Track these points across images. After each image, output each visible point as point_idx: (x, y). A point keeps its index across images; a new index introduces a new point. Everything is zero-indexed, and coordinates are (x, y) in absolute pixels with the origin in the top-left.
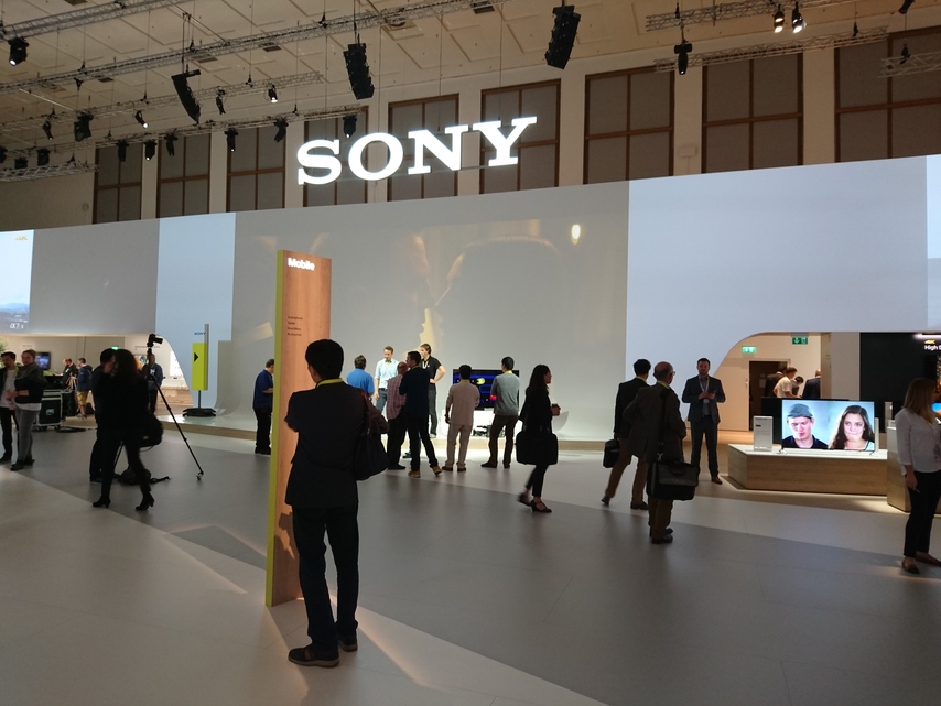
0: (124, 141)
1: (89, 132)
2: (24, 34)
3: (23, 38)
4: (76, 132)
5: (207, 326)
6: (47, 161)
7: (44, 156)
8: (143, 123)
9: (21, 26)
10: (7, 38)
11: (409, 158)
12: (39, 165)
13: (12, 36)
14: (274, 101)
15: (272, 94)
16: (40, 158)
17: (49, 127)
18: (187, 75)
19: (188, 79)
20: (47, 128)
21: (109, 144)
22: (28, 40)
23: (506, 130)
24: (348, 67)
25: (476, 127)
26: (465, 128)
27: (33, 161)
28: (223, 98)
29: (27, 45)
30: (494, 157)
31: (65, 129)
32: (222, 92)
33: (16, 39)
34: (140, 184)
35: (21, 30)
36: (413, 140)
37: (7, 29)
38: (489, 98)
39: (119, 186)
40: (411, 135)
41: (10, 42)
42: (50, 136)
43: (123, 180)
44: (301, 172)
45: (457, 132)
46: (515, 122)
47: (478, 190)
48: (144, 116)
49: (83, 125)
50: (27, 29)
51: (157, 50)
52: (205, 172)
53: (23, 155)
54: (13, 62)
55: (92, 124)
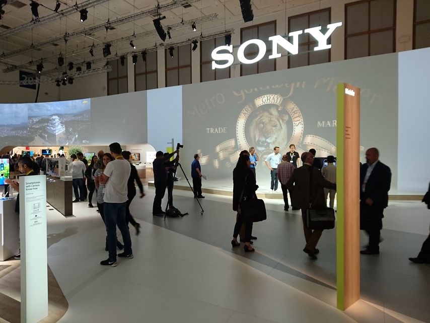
0: (123, 56)
1: (110, 52)
2: (86, 7)
3: (85, 9)
4: (104, 53)
5: (173, 140)
6: (90, 68)
7: (89, 65)
8: (133, 47)
9: (85, 4)
10: (79, 10)
11: (269, 51)
12: (87, 69)
13: (81, 9)
14: (195, 30)
15: (194, 27)
16: (87, 66)
17: (92, 51)
18: (160, 19)
19: (161, 21)
20: (91, 52)
21: (117, 58)
22: (88, 10)
23: (324, 31)
24: (241, 6)
25: (307, 31)
26: (301, 32)
27: (84, 68)
28: (170, 31)
29: (87, 12)
30: (317, 46)
31: (99, 52)
32: (170, 28)
33: (83, 10)
34: (127, 77)
35: (85, 5)
36: (271, 41)
37: (79, 6)
38: (292, 21)
39: (118, 78)
40: (270, 39)
41: (80, 11)
42: (92, 55)
43: (119, 76)
44: (213, 63)
45: (295, 35)
46: (329, 26)
47: (287, 67)
48: (134, 43)
49: (107, 49)
50: (87, 5)
51: (137, 11)
52: (154, 69)
53: (79, 66)
54: (82, 21)
55: (111, 48)
